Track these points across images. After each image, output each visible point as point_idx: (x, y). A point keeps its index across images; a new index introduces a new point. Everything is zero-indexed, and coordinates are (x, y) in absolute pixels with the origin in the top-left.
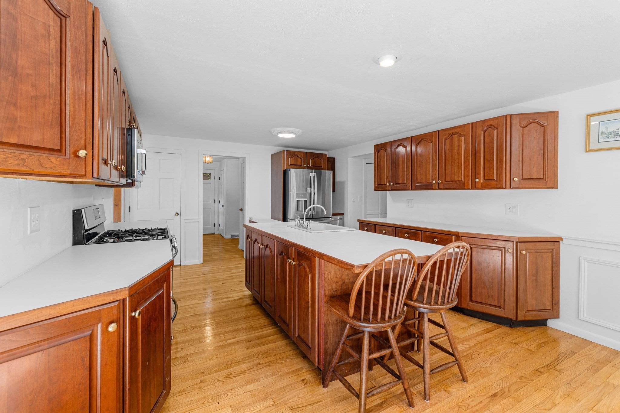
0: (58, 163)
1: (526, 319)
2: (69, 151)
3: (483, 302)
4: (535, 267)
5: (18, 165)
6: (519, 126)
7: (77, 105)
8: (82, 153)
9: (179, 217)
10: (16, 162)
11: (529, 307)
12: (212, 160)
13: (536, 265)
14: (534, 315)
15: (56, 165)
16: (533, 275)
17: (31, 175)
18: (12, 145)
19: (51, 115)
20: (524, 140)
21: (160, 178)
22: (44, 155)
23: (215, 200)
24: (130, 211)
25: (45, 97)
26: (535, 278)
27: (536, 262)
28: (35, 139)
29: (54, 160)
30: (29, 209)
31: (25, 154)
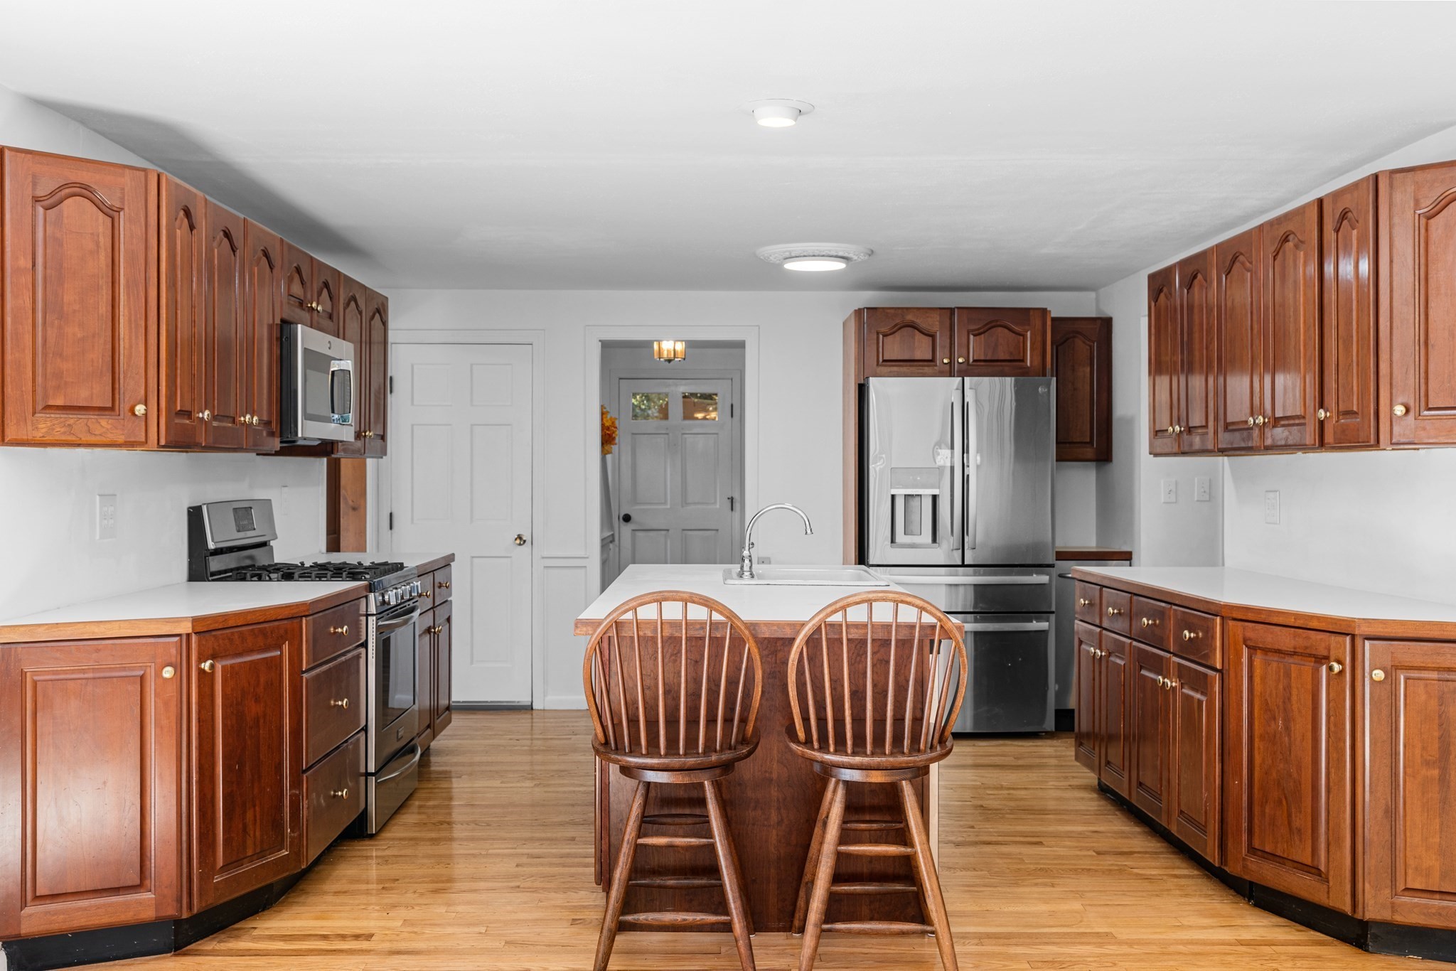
0: (109, 427)
1: (1399, 918)
2: (125, 407)
3: (1279, 853)
4: (1436, 734)
5: (64, 433)
6: (1412, 211)
7: (133, 338)
8: (140, 409)
9: (526, 548)
10: (63, 430)
11: (1409, 879)
12: (680, 347)
13: (1441, 725)
14: (1434, 911)
15: (108, 429)
16: (1427, 763)
17: (79, 445)
18: (58, 408)
19: (100, 360)
20: (1430, 265)
21: (472, 425)
22: (92, 417)
23: (732, 499)
24: (391, 528)
25: (94, 336)
26: (1436, 772)
27: (1440, 716)
28: (82, 396)
29: (104, 424)
30: (98, 497)
31: (72, 418)
